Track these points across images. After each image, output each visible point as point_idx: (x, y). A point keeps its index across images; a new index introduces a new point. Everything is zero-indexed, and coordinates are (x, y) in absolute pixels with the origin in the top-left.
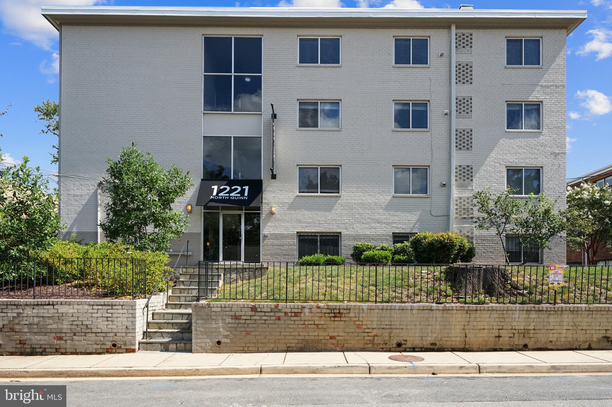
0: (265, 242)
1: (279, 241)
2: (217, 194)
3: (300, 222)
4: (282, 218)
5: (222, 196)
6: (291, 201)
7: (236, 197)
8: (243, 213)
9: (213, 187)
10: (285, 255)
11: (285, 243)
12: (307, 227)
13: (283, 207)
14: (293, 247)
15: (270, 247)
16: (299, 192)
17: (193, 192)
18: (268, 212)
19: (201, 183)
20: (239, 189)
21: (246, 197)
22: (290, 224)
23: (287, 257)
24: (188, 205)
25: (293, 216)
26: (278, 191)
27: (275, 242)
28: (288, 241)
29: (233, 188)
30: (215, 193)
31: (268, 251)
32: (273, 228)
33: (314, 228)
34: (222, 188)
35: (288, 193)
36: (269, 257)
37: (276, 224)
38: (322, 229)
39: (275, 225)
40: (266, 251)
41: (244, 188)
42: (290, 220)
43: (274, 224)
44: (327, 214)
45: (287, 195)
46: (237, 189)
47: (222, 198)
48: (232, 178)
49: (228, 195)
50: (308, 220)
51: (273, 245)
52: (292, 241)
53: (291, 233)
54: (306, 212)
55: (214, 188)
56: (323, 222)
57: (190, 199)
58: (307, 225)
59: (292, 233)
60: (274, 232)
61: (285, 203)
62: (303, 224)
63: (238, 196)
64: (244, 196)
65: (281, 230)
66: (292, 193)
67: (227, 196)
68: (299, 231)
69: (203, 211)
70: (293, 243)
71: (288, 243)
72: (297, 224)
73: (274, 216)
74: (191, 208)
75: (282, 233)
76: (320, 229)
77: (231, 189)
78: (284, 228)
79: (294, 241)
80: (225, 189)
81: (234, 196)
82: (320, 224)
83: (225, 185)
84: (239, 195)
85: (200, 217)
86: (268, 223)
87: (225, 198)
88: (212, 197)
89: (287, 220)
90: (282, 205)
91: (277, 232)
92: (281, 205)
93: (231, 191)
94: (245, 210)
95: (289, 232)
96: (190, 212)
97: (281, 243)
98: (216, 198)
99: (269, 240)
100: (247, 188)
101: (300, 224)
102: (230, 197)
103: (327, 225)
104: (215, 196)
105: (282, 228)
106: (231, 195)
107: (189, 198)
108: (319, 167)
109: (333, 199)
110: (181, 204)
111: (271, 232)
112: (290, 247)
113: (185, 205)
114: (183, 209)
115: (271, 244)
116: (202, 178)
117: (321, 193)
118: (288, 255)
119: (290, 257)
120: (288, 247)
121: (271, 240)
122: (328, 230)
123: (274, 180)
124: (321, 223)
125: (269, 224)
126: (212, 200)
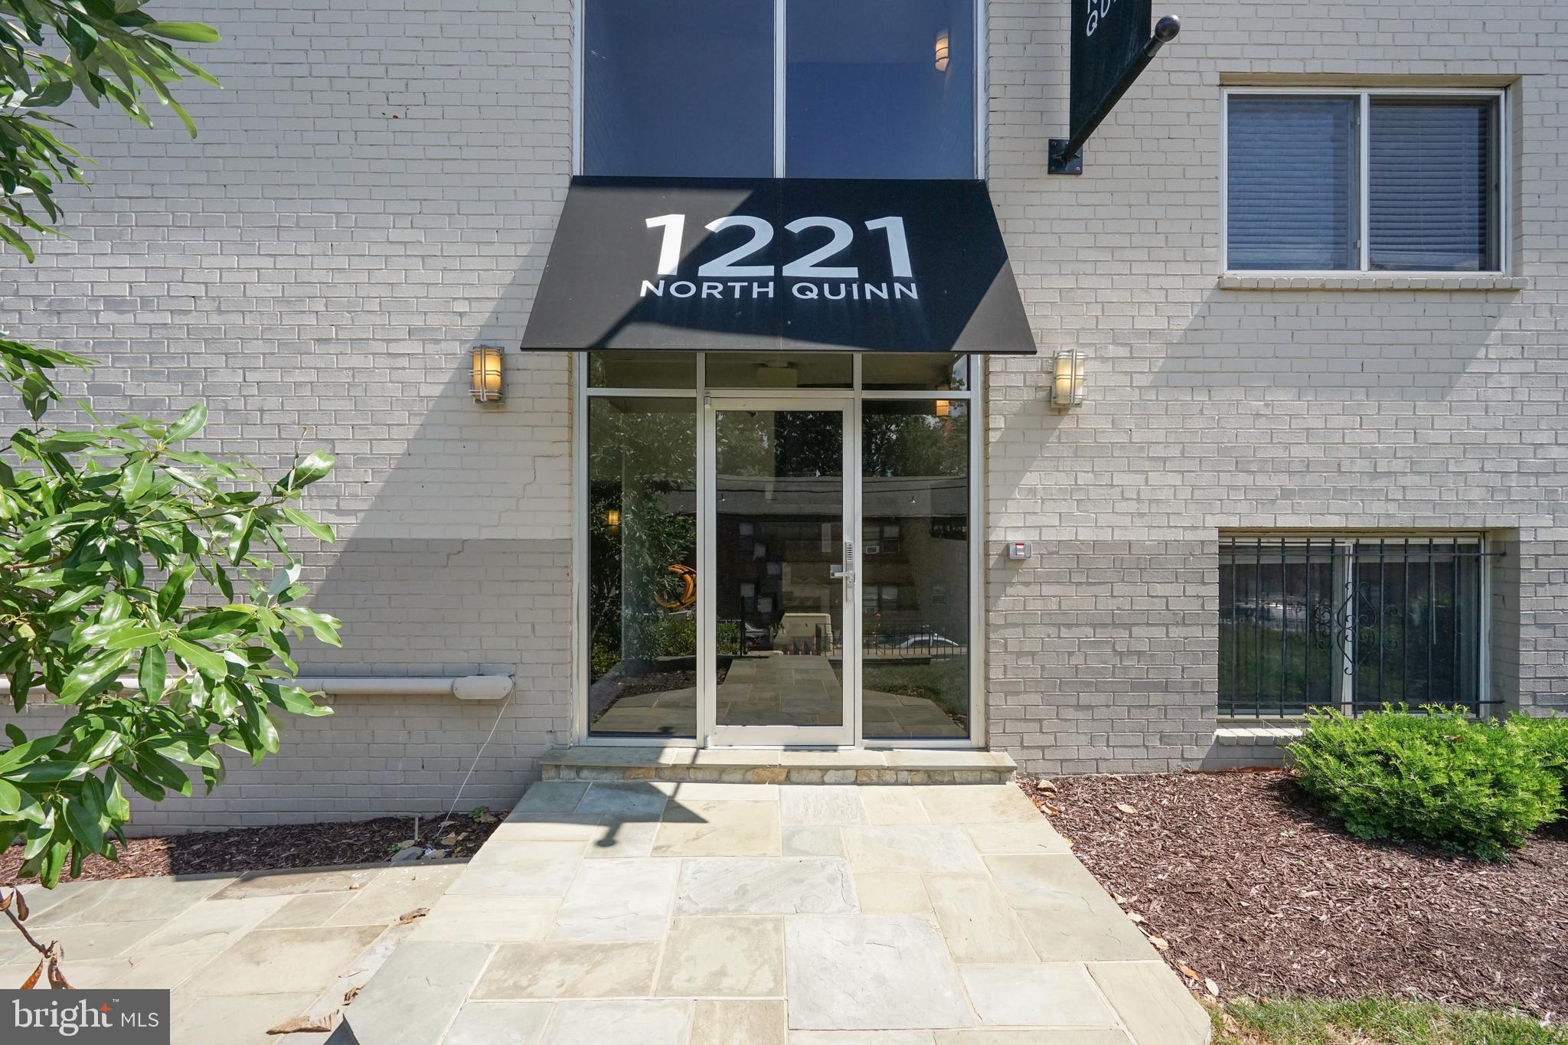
0: (1003, 603)
1: (1104, 590)
2: (689, 266)
3: (1240, 466)
4: (1123, 438)
5: (723, 280)
6: (1184, 324)
7: (834, 284)
8: (848, 403)
9: (652, 223)
10: (1136, 686)
11: (1142, 604)
12: (1286, 494)
13: (1129, 366)
14: (1196, 631)
15: (1041, 632)
16: (1233, 265)
17: (515, 264)
18: (1028, 395)
19: (569, 203)
20: (843, 235)
21: (905, 282)
22: (1176, 479)
23: (1156, 698)
24: (482, 349)
25: (1197, 423)
26: (1094, 255)
27: (1078, 599)
28: (1160, 589)
29: (796, 226)
30: (669, 261)
31: (1026, 661)
32: (1063, 507)
33: (1336, 505)
34: (715, 226)
35: (1160, 268)
36: (1035, 699)
37: (1084, 479)
38: (1392, 508)
39: (1076, 487)
40: (1010, 660)
41: (872, 225)
42: (1175, 451)
43: (1066, 481)
44: (1423, 409)
45: (1155, 282)
46: (824, 236)
47: (728, 292)
48: (780, 172)
49: (769, 271)
50: (1296, 451)
51: (1061, 621)
52: (1191, 590)
53: (1179, 535)
54: (1284, 398)
55: (660, 230)
56: (1398, 465)
57: (496, 314)
58: (1284, 480)
59: (1190, 536)
60: (1066, 535)
61: (1140, 333)
62: (1262, 480)
63: (849, 282)
64: (891, 281)
65: (1116, 520)
66: (1184, 269)
67: (763, 282)
68: (1234, 522)
69: (586, 391)
70: (1193, 606)
71: (1160, 604)
72: (1225, 479)
73: (1066, 423)
74: (503, 373)
75: (1119, 536)
76: (1378, 508)
77: (781, 235)
78: (1132, 507)
79: (1203, 590)
80: (744, 235)
81: (819, 282)
82: (1375, 474)
83: (738, 212)
84: (852, 272)
85: (564, 434)
86: (1025, 471)
87: (746, 291)
88: (646, 285)
89: (1158, 451)
90: (1123, 352)
91: (1085, 535)
92: (1112, 351)
93: (783, 249)
94: (866, 387)
95: (1170, 535)
96: (498, 400)
97: (1112, 604)
98: (682, 289)
99: (1034, 590)
100: (894, 228)
101: (1243, 479)
102: (780, 281)
103: (1424, 480)
104: (669, 280)
105: (1122, 506)
106: (789, 270)
107: (490, 306)
108: (1365, 95)
109: (1465, 309)
110: (431, 348)
111: (1049, 535)
112: (1175, 632)
113: (457, 348)
114: (446, 377)
115: (1046, 613)
116: (577, 171)
117: (1375, 266)
118: (1165, 688)
119: (1174, 699)
120: (1158, 633)
121: (1047, 590)
122: (1427, 518)
123: (1064, 182)
124: (1383, 466)
125: (1030, 479)
126: (647, 311)
